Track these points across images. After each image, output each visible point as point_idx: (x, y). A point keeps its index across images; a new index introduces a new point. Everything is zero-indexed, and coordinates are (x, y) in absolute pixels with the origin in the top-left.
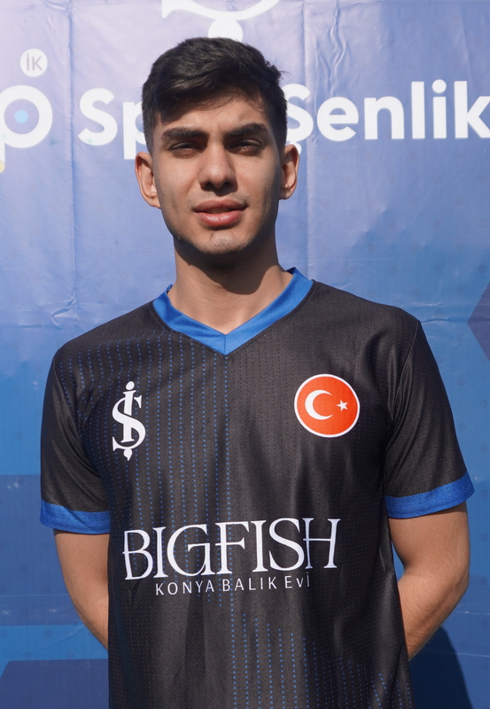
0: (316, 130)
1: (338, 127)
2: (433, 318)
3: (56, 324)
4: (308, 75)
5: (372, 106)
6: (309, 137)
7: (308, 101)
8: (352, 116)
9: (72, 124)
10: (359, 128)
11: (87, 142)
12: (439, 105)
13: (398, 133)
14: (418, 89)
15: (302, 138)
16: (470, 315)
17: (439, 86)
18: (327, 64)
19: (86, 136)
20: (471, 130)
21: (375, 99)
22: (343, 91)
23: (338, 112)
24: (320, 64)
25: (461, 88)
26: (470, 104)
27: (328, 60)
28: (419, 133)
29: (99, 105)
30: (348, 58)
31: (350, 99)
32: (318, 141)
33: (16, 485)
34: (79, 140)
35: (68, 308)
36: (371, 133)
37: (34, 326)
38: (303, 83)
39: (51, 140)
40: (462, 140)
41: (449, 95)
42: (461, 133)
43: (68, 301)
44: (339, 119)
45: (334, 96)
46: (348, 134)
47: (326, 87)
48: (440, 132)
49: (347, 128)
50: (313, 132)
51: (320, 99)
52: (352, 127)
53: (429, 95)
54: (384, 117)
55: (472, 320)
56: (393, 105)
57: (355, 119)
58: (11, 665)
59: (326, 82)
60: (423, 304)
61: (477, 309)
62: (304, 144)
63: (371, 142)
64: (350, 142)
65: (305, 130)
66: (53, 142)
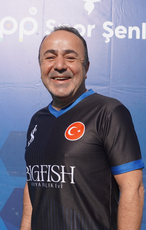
0: (114, 34)
1: (121, 34)
3: (36, 87)
4: (113, 21)
5: (131, 29)
7: (112, 26)
8: (125, 31)
10: (127, 35)
13: (138, 37)
14: (144, 25)
18: (118, 16)
21: (132, 27)
22: (123, 24)
23: (121, 30)
24: (116, 16)
27: (119, 15)
28: (144, 37)
30: (124, 15)
31: (125, 26)
32: (115, 38)
33: (21, 134)
34: (45, 34)
35: (39, 82)
36: (130, 36)
37: (29, 87)
38: (111, 21)
43: (39, 80)
44: (121, 32)
45: (120, 25)
47: (118, 23)
49: (123, 35)
50: (113, 35)
51: (116, 26)
52: (125, 34)
54: (134, 32)
56: (137, 29)
57: (126, 33)
58: (16, 189)
59: (118, 21)
60: (144, 87)
62: (110, 38)
63: (130, 39)
64: (124, 39)
65: (111, 35)
66: (37, 34)
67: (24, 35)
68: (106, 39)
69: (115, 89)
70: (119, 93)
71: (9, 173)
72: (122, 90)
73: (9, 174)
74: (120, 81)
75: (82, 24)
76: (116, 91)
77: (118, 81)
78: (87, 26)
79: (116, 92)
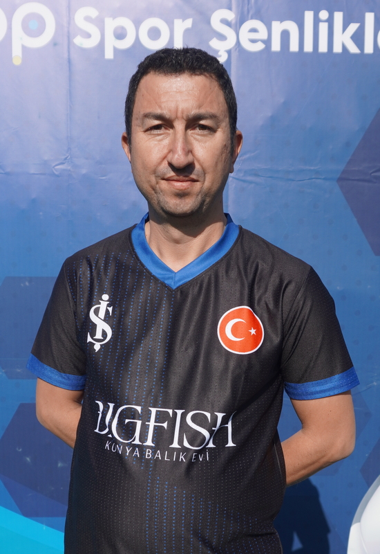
0: (238, 43)
1: (253, 41)
2: (313, 177)
3: (56, 173)
4: (234, 6)
5: (278, 27)
6: (233, 47)
7: (233, 22)
8: (263, 34)
9: (69, 32)
10: (268, 42)
11: (79, 45)
12: (323, 27)
13: (294, 47)
14: (309, 16)
15: (228, 48)
16: (338, 176)
17: (324, 15)
19: (79, 41)
20: (344, 47)
21: (279, 22)
22: (258, 16)
23: (254, 30)
25: (339, 17)
26: (345, 28)
28: (308, 47)
29: (88, 19)
31: (262, 21)
32: (239, 51)
33: (27, 284)
34: (74, 44)
35: (64, 162)
36: (276, 46)
37: (41, 174)
38: (230, 9)
39: (54, 43)
40: (337, 54)
41: (330, 21)
42: (337, 49)
43: (64, 157)
44: (254, 36)
45: (252, 19)
46: (260, 46)
47: (246, 12)
48: (323, 48)
49: (260, 43)
50: (236, 44)
51: (241, 20)
52: (263, 41)
53: (317, 21)
54: (285, 35)
55: (340, 180)
56: (292, 27)
57: (265, 37)
58: (22, 406)
59: (246, 8)
60: (308, 167)
61: (344, 172)
62: (229, 52)
63: (276, 53)
64: (261, 52)
65: (230, 43)
66: (55, 44)
67: (24, 48)
68: (219, 53)
69: (241, 175)
70: (251, 182)
71: (6, 373)
72: (256, 175)
73: (4, 375)
74: (252, 154)
75: (161, 18)
76: (243, 178)
77: (247, 156)
78: (173, 23)
79: (244, 181)
